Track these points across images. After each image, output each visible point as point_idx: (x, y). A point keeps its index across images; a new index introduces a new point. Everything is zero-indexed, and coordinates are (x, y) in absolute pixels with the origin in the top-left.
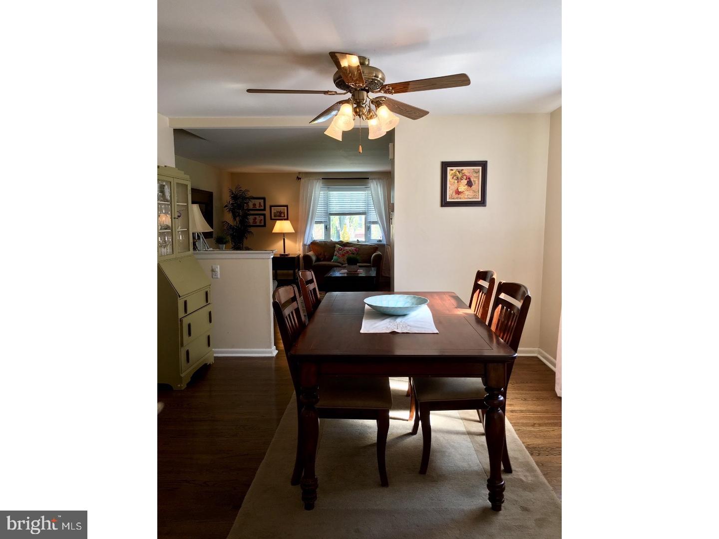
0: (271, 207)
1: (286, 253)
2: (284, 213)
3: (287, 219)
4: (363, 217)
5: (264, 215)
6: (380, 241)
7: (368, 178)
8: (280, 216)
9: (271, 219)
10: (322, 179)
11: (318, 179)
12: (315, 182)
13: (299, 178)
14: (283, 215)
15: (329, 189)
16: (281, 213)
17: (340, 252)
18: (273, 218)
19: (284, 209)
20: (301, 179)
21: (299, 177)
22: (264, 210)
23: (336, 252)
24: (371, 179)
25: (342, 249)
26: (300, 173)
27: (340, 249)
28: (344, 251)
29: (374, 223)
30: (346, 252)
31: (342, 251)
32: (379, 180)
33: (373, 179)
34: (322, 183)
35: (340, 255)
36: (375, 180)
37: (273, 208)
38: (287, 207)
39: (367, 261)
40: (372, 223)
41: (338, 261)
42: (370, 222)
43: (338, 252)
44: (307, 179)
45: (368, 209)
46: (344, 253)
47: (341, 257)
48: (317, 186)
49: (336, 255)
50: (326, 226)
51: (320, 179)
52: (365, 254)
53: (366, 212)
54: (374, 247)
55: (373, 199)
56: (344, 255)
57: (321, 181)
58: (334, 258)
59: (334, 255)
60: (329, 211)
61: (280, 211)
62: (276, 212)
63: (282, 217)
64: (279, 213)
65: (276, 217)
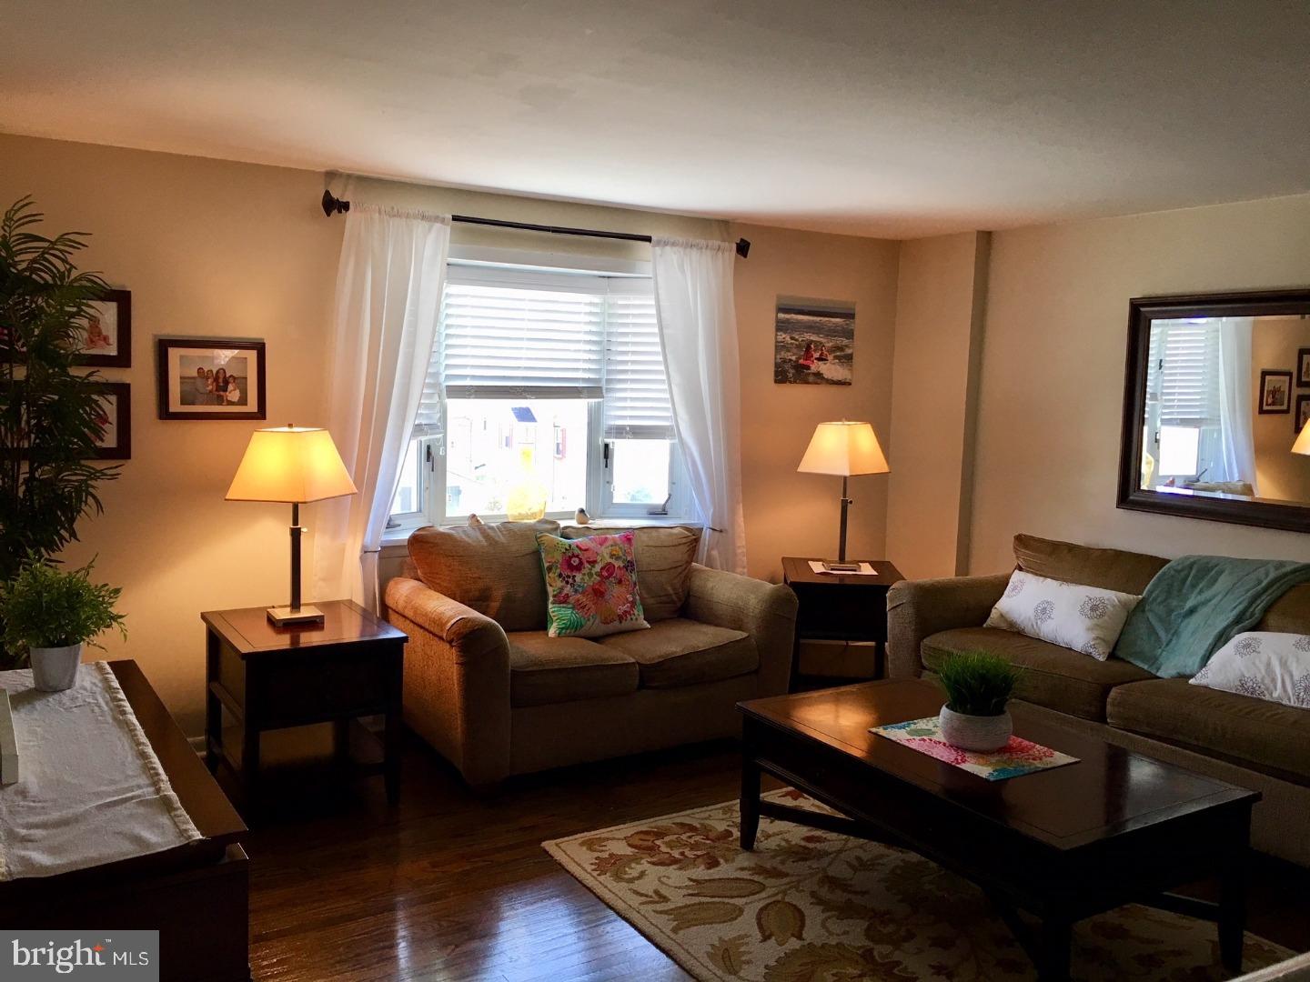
0: (163, 347)
1: (305, 613)
2: (241, 382)
3: (261, 414)
4: (580, 407)
5: (123, 391)
6: (662, 512)
7: (648, 239)
8: (220, 401)
9: (165, 413)
10: (455, 218)
11: (436, 219)
12: (419, 227)
13: (333, 206)
14: (234, 395)
16: (222, 381)
17: (578, 577)
18: (175, 406)
19: (243, 360)
20: (346, 206)
21: (336, 195)
22: (123, 359)
23: (554, 585)
24: (658, 243)
25: (580, 559)
26: (331, 175)
27: (573, 562)
28: (593, 566)
29: (638, 432)
30: (605, 574)
31: (585, 571)
32: (688, 250)
33: (666, 244)
34: (451, 242)
35: (583, 593)
36: (675, 249)
37: (174, 354)
38: (260, 348)
39: (674, 602)
40: (627, 433)
41: (582, 632)
42: (620, 432)
43: (570, 580)
44: (380, 213)
45: (609, 372)
46: (598, 578)
47: (590, 604)
48: (428, 252)
49: (562, 600)
50: (429, 447)
51: (443, 221)
52: (662, 568)
53: (604, 384)
54: (684, 540)
55: (661, 329)
56: (598, 593)
57: (448, 229)
58: (559, 616)
59: (551, 599)
60: (442, 378)
61: (218, 372)
62: (194, 378)
63: (231, 403)
64: (216, 379)
65: (193, 403)
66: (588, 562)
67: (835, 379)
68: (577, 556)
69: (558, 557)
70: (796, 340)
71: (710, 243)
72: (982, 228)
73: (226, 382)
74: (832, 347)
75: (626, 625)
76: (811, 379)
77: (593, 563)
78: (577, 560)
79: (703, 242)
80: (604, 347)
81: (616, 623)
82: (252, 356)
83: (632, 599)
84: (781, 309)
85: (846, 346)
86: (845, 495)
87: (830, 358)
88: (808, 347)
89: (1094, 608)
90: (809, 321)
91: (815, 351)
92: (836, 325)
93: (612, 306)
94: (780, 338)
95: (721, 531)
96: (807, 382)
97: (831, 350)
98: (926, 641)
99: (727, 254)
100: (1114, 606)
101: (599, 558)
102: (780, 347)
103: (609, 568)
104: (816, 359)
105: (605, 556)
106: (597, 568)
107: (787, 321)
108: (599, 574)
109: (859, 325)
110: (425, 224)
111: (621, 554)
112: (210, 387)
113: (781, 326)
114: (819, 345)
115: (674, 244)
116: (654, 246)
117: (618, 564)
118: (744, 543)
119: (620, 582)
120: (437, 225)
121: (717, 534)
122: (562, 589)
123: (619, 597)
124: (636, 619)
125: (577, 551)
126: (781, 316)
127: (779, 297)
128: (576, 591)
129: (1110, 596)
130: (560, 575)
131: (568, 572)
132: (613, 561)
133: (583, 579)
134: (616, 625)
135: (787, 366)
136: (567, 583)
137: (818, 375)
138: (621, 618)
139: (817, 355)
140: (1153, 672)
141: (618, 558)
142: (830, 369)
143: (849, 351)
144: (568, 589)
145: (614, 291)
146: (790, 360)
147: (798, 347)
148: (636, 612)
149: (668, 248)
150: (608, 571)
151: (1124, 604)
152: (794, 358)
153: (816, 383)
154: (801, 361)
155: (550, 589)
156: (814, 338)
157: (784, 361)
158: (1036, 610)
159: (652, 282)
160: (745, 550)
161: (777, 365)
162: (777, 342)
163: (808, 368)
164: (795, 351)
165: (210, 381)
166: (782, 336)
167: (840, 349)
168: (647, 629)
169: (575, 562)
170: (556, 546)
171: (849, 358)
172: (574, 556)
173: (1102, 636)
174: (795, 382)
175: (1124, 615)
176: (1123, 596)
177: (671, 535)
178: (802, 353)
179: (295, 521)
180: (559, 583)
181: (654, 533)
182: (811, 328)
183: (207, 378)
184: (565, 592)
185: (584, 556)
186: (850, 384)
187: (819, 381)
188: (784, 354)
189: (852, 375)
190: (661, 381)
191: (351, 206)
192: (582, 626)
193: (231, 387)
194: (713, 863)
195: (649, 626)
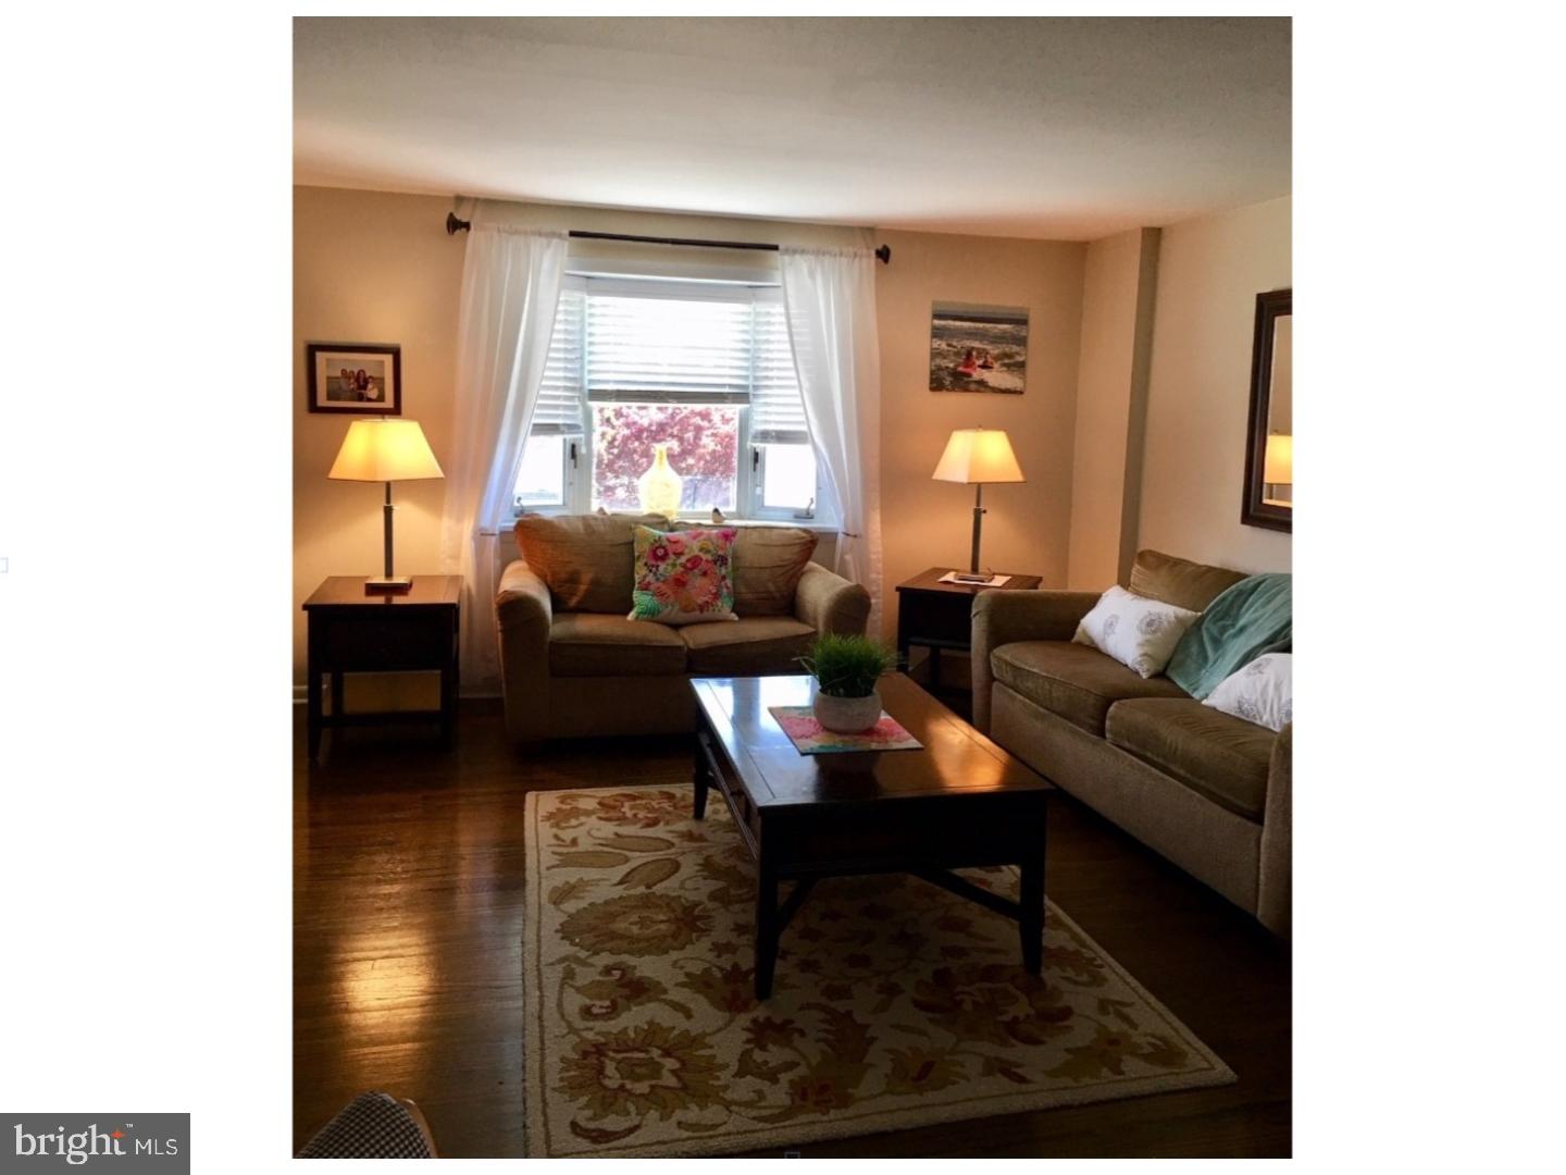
0: (312, 351)
1: (398, 579)
2: (380, 382)
3: (396, 411)
6: (807, 515)
7: (775, 248)
8: (361, 398)
9: (315, 409)
10: (573, 234)
11: (553, 235)
12: (536, 244)
13: (455, 225)
14: (372, 393)
15: (592, 286)
16: (361, 381)
17: (662, 567)
18: (322, 401)
19: (382, 363)
20: (467, 226)
21: (461, 216)
23: (640, 572)
24: (787, 251)
25: (666, 551)
26: (460, 199)
27: (659, 552)
28: (679, 558)
29: (782, 437)
30: (689, 565)
31: (670, 561)
32: (821, 257)
33: (795, 252)
34: (569, 256)
35: (664, 582)
36: (806, 257)
37: (321, 357)
38: (396, 353)
39: (774, 599)
40: (772, 438)
41: (660, 617)
42: (765, 436)
43: (654, 569)
44: (499, 231)
45: (756, 378)
46: (682, 569)
47: (669, 592)
48: (546, 265)
49: (645, 588)
50: (573, 446)
51: (560, 236)
52: (764, 565)
53: (751, 391)
54: (797, 541)
55: (791, 335)
56: (680, 583)
57: (566, 244)
58: (641, 599)
59: (636, 586)
60: (586, 383)
61: (359, 373)
62: (337, 378)
63: (370, 400)
64: (357, 379)
65: (338, 399)
66: (675, 554)
67: (1003, 387)
68: (664, 548)
69: (646, 547)
70: (955, 347)
71: (845, 250)
72: (1147, 224)
73: (366, 381)
74: (998, 355)
75: (707, 615)
76: (973, 386)
77: (679, 555)
78: (662, 551)
79: (837, 250)
80: (753, 353)
81: (697, 613)
82: (388, 359)
83: (714, 591)
84: (937, 316)
85: (1017, 353)
86: (978, 503)
87: (996, 365)
88: (969, 355)
89: (1150, 624)
90: (970, 328)
91: (978, 358)
92: (1004, 332)
93: (758, 314)
94: (935, 346)
95: (855, 536)
96: (966, 390)
97: (997, 358)
98: (997, 651)
99: (865, 260)
100: (1169, 622)
101: (687, 551)
102: (935, 354)
103: (695, 562)
104: (979, 366)
105: (694, 548)
106: (683, 559)
107: (944, 328)
108: (683, 566)
109: (1034, 333)
110: (544, 240)
111: (711, 548)
112: (352, 386)
113: (937, 333)
114: (982, 353)
115: (803, 252)
116: (782, 254)
117: (705, 557)
118: (880, 549)
119: (705, 574)
120: (555, 241)
121: (850, 539)
122: (645, 576)
123: (700, 588)
124: (719, 611)
125: (665, 543)
126: (937, 322)
127: (934, 303)
128: (657, 579)
129: (1168, 612)
130: (646, 564)
131: (653, 562)
132: (701, 554)
133: (666, 569)
134: (696, 615)
135: (944, 374)
136: (651, 571)
137: (982, 384)
138: (701, 608)
139: (980, 362)
140: (1190, 692)
141: (708, 551)
142: (996, 377)
143: (1020, 359)
144: (650, 578)
145: (758, 299)
146: (947, 367)
147: (957, 354)
148: (720, 604)
149: (797, 257)
150: (693, 563)
151: (1179, 620)
152: (951, 365)
153: (978, 391)
154: (961, 369)
155: (637, 577)
156: (976, 344)
157: (940, 368)
158: (1105, 625)
159: (782, 289)
160: (880, 556)
161: (932, 373)
162: (932, 349)
163: (969, 375)
164: (953, 358)
165: (352, 381)
166: (937, 343)
167: (1009, 356)
168: (735, 621)
169: (660, 552)
170: (645, 537)
171: (1022, 365)
172: (661, 547)
173: (1150, 653)
174: (953, 390)
175: (1181, 632)
176: (1182, 612)
177: (784, 535)
178: (962, 361)
179: (388, 501)
180: (644, 571)
181: (767, 532)
182: (970, 334)
183: (350, 378)
184: (647, 580)
185: (671, 549)
186: (1021, 393)
187: (983, 389)
188: (938, 361)
189: (1025, 382)
190: (793, 387)
191: (472, 227)
192: (659, 612)
193: (370, 386)
194: (653, 823)
195: (737, 618)
